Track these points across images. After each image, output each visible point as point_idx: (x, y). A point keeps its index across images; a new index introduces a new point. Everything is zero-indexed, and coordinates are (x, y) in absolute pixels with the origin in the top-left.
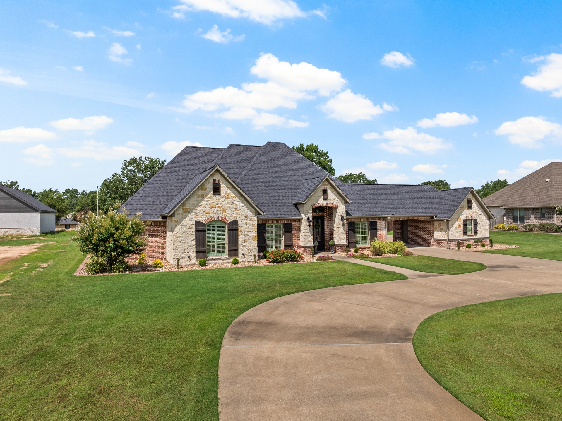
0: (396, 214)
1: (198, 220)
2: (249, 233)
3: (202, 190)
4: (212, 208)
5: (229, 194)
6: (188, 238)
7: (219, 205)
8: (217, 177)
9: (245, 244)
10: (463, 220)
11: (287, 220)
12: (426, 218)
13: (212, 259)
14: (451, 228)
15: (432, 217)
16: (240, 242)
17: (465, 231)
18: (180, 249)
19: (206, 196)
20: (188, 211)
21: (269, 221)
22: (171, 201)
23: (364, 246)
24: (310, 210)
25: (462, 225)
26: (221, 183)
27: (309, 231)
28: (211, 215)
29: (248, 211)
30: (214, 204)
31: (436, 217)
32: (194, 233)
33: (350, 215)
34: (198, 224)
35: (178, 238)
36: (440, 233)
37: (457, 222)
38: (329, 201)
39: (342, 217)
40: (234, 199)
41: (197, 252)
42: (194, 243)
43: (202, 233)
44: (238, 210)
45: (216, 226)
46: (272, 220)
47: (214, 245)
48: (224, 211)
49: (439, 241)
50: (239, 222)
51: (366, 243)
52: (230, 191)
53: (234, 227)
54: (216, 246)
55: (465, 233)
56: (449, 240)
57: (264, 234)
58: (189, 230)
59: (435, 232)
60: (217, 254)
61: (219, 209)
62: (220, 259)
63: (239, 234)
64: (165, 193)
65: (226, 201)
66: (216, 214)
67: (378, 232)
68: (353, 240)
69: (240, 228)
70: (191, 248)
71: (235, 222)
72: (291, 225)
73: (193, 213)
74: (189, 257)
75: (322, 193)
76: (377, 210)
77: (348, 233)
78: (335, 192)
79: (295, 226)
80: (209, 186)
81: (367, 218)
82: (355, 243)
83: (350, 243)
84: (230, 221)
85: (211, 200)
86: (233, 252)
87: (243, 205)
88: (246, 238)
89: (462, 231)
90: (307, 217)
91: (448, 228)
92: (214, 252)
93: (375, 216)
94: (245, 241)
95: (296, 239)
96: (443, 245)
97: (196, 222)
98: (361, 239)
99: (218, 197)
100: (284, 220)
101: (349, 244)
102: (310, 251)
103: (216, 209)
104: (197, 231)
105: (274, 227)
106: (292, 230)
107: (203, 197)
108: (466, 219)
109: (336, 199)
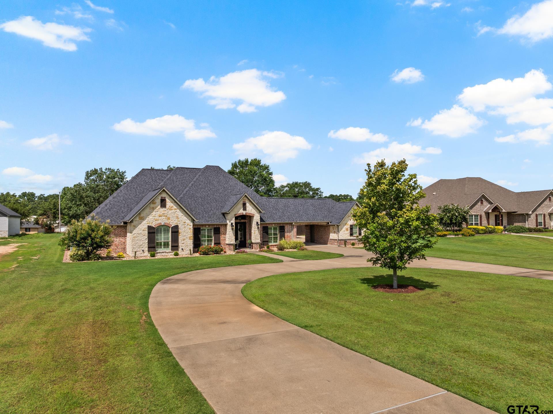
0: (300, 220)
1: (150, 225)
2: (186, 234)
3: (153, 204)
4: (160, 216)
5: (172, 207)
6: (142, 237)
7: (165, 215)
8: (164, 195)
9: (184, 242)
10: (350, 225)
11: (216, 225)
12: (324, 223)
13: (160, 253)
14: (340, 231)
15: (328, 223)
16: (180, 241)
17: (351, 233)
18: (137, 245)
19: (156, 208)
20: (143, 219)
21: (203, 225)
22: (131, 211)
23: (275, 244)
24: (233, 218)
25: (349, 229)
26: (167, 199)
27: (232, 233)
28: (159, 222)
29: (186, 218)
30: (161, 214)
31: (331, 223)
32: (147, 234)
33: (264, 221)
34: (150, 228)
35: (135, 237)
36: (333, 234)
37: (345, 226)
38: (247, 211)
39: (257, 223)
40: (176, 210)
41: (149, 248)
42: (147, 241)
43: (153, 234)
44: (179, 218)
45: (162, 229)
46: (205, 225)
47: (161, 242)
48: (169, 219)
49: (333, 241)
50: (179, 226)
51: (277, 242)
52: (173, 205)
53: (176, 230)
54: (163, 244)
55: (351, 234)
56: (339, 240)
57: (199, 235)
58: (143, 232)
59: (331, 234)
60: (164, 249)
61: (165, 217)
62: (166, 252)
63: (179, 235)
64: (126, 205)
65: (170, 212)
66: (163, 221)
67: (286, 234)
68: (266, 240)
69: (180, 231)
70: (145, 244)
71: (177, 227)
72: (219, 228)
73: (146, 220)
74: (143, 251)
75: (242, 206)
76: (285, 218)
77: (263, 235)
78: (252, 205)
79: (222, 230)
80: (158, 201)
81: (277, 224)
82: (267, 241)
83: (264, 241)
84: (173, 226)
85: (159, 211)
86: (175, 247)
87: (183, 214)
88: (184, 238)
89: (349, 233)
90: (231, 223)
91: (338, 231)
92: (161, 248)
93: (283, 222)
94: (184, 240)
95: (223, 239)
96: (335, 243)
97: (148, 226)
98: (273, 239)
99: (164, 209)
100: (214, 225)
101: (264, 243)
102: (232, 247)
103: (163, 217)
104: (149, 233)
105: (206, 230)
106: (220, 232)
107: (153, 209)
108: (352, 224)
109: (253, 210)
